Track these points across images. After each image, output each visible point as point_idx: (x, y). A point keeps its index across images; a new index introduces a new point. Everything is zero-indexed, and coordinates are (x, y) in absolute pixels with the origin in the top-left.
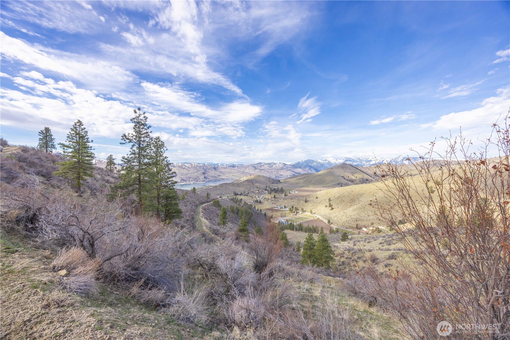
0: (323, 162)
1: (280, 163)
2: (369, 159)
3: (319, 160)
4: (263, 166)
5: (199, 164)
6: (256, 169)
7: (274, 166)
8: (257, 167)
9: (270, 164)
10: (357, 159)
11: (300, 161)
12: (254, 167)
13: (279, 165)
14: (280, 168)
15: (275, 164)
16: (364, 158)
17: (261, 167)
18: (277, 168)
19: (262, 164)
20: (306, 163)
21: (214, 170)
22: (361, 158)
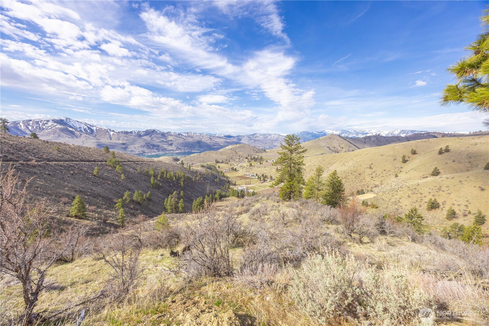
0: (318, 134)
1: (275, 134)
2: (366, 132)
3: (315, 132)
4: (258, 136)
5: (195, 133)
6: (251, 140)
7: (269, 137)
8: (252, 138)
9: (266, 135)
10: (353, 131)
11: (296, 133)
12: (249, 138)
13: (274, 136)
14: (275, 139)
15: (270, 135)
16: (361, 131)
17: (256, 137)
18: (272, 139)
19: (258, 135)
20: (302, 134)
21: (210, 140)
22: (357, 131)
